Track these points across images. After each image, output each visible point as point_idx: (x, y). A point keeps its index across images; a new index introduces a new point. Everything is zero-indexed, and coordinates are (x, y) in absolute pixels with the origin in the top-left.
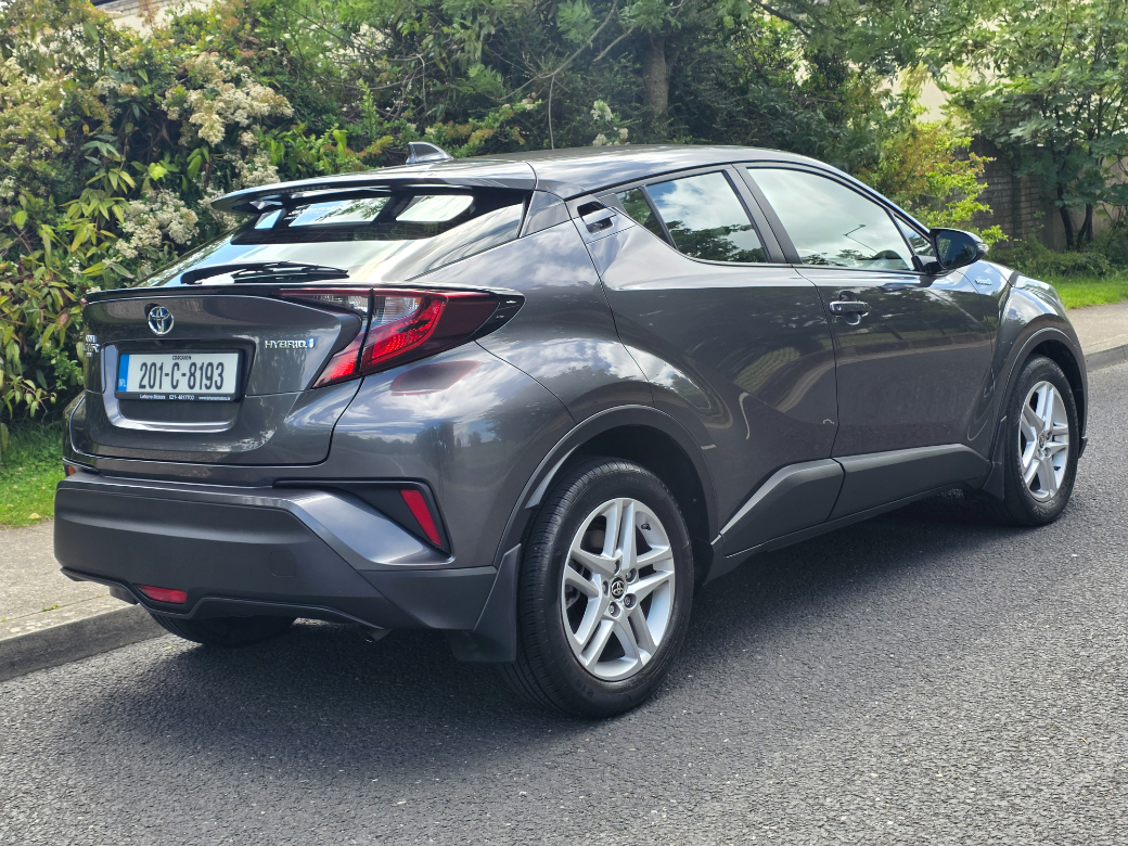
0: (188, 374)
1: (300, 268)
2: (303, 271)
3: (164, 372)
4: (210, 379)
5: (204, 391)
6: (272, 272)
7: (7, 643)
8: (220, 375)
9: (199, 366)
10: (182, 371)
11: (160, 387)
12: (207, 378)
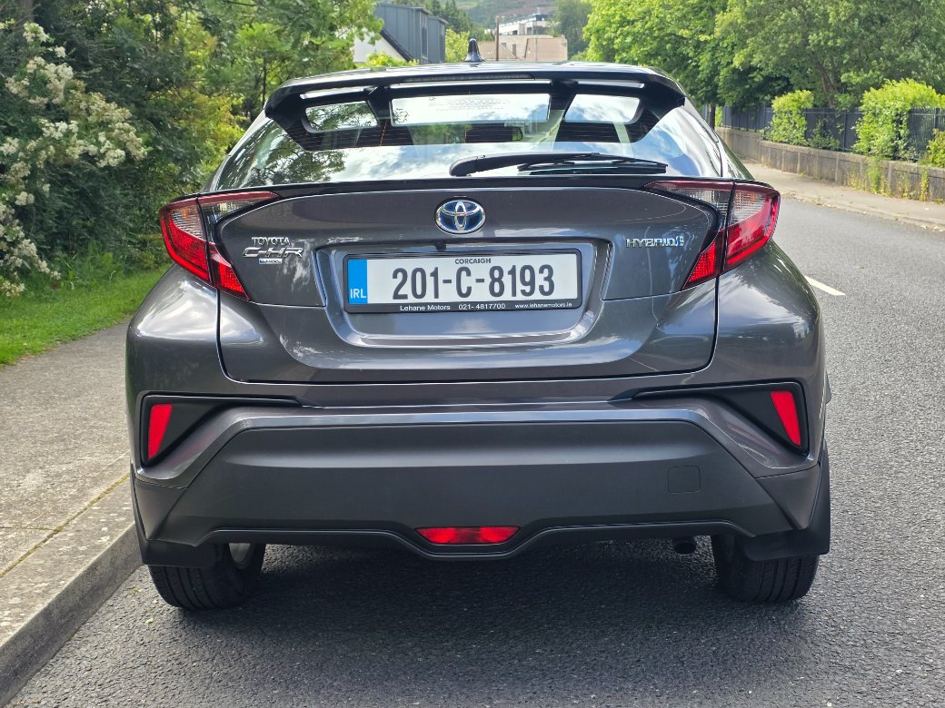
0: (488, 280)
1: (610, 162)
2: (614, 164)
3: (441, 278)
4: (532, 283)
5: (520, 297)
6: (573, 165)
7: (7, 646)
8: (549, 279)
9: (506, 269)
10: (475, 275)
11: (436, 296)
12: (524, 283)
